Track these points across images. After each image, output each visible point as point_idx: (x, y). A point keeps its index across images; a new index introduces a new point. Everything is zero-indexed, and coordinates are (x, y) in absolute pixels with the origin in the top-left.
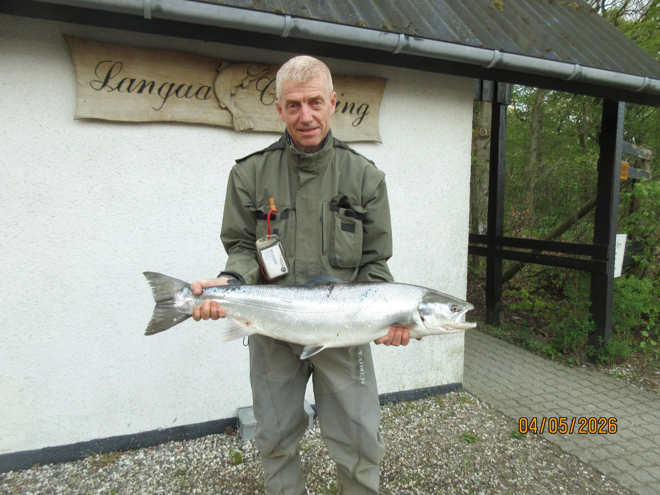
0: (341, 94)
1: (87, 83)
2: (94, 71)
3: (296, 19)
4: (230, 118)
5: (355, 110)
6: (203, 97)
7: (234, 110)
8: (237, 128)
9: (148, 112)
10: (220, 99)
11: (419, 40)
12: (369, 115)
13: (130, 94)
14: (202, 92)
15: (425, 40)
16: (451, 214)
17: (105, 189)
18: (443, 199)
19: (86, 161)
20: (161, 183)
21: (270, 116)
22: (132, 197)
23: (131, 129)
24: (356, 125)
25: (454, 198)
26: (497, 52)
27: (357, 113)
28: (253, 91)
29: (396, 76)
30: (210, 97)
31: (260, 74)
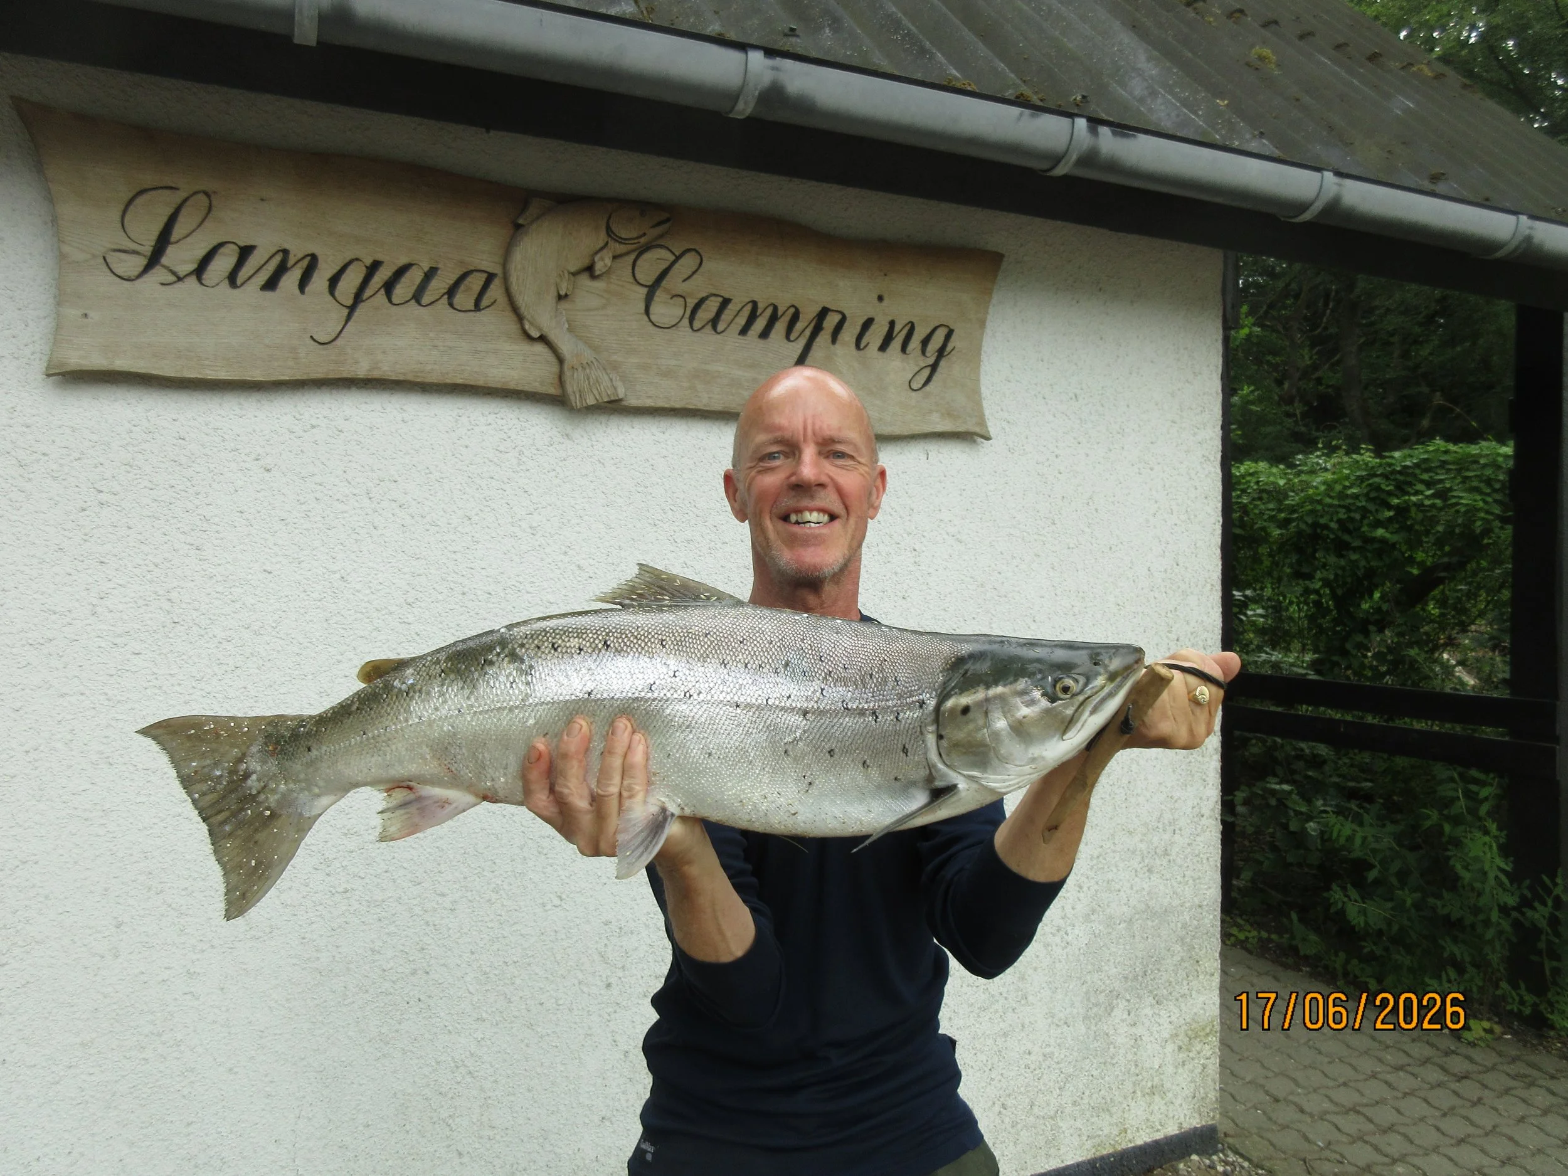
0: (876, 296)
1: (94, 256)
2: (119, 218)
3: (779, 62)
4: (555, 369)
5: (915, 344)
6: (471, 305)
7: (566, 345)
8: (574, 399)
9: (294, 350)
10: (523, 310)
11: (1125, 136)
12: (954, 357)
13: (236, 292)
14: (469, 289)
15: (1142, 137)
16: (1173, 636)
17: (151, 599)
18: (1152, 593)
19: (84, 510)
20: (334, 572)
21: (673, 362)
22: (240, 623)
23: (240, 404)
24: (920, 386)
25: (1180, 590)
26: (1329, 175)
27: (920, 352)
28: (622, 286)
29: (1022, 245)
30: (492, 303)
31: (644, 234)
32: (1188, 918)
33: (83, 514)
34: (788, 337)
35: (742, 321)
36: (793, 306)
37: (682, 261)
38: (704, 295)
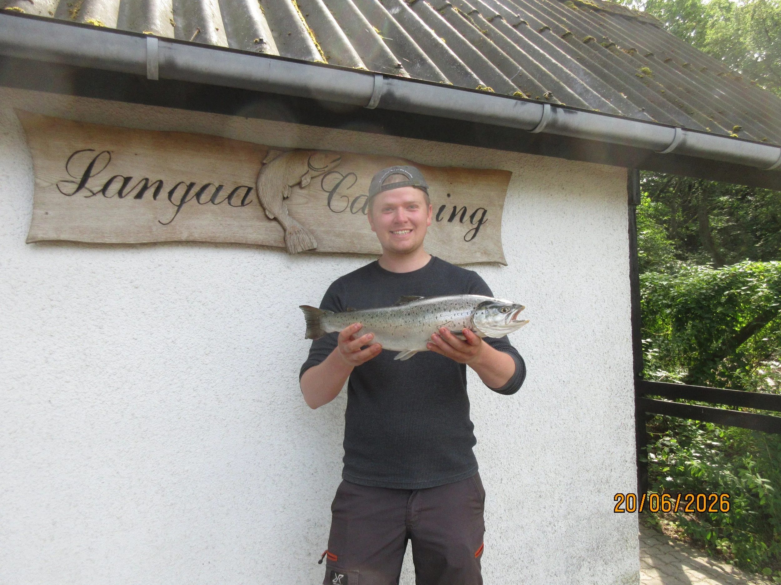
0: (446, 194)
1: (52, 184)
2: (65, 165)
3: (390, 80)
5: (467, 218)
6: (239, 203)
7: (287, 222)
8: (292, 249)
9: (150, 228)
10: (265, 205)
11: (572, 112)
12: (487, 224)
13: (122, 200)
14: (238, 196)
15: (579, 113)
16: (607, 366)
17: (75, 354)
18: (596, 344)
19: (43, 310)
20: (169, 339)
21: (342, 230)
22: (121, 365)
23: (123, 255)
24: (470, 239)
25: (610, 342)
26: (679, 130)
27: (469, 222)
28: (316, 192)
29: (521, 168)
30: (250, 202)
31: (327, 166)
33: (43, 311)
37: (347, 179)
38: (358, 195)
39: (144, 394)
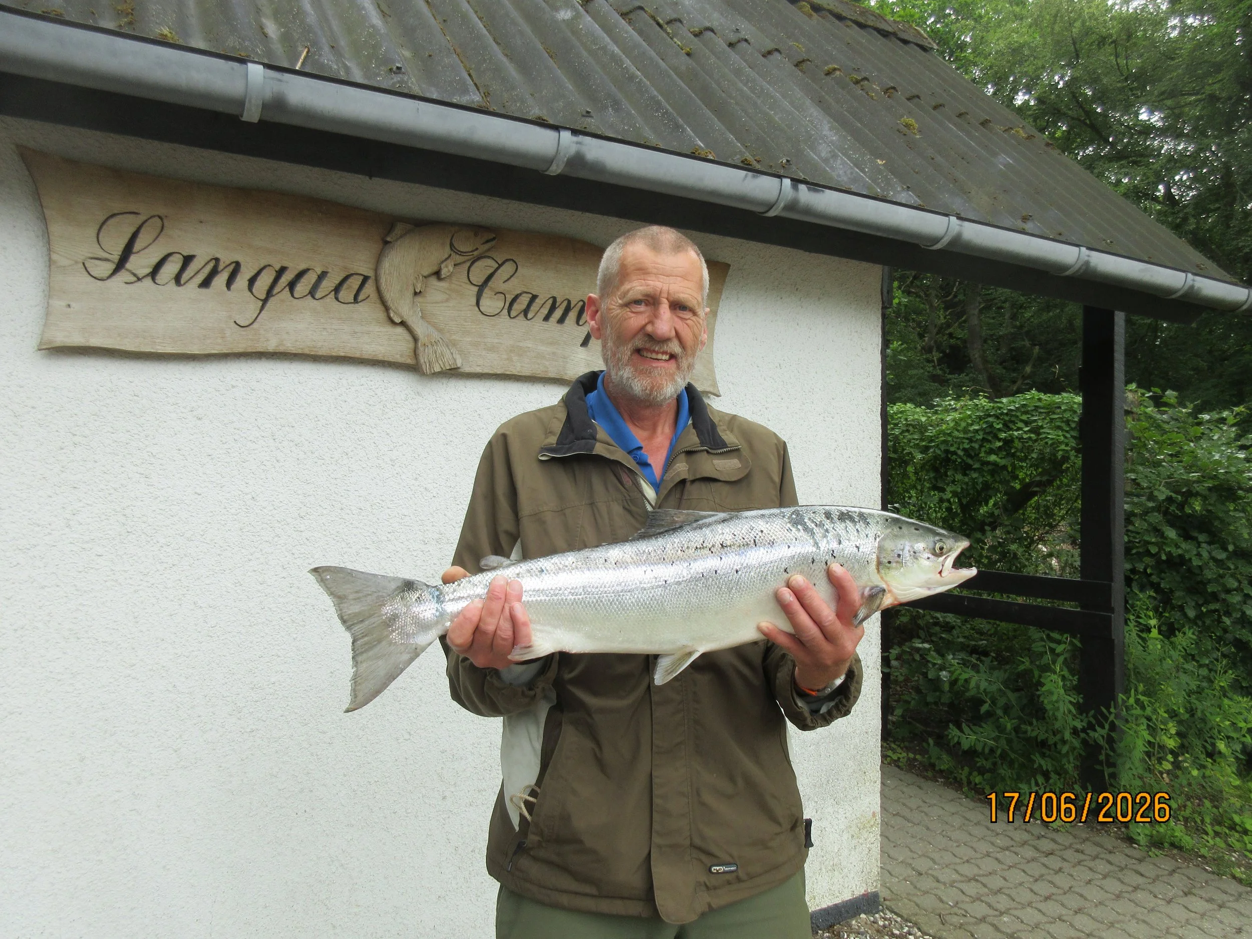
1: (76, 262)
2: (94, 234)
3: (581, 138)
4: (411, 345)
6: (351, 299)
7: (420, 329)
8: (426, 368)
9: (222, 331)
10: (390, 303)
11: (816, 191)
13: (180, 290)
14: (350, 287)
15: (828, 191)
17: (109, 515)
19: (62, 449)
20: (247, 494)
21: (496, 341)
22: (177, 532)
23: (179, 370)
26: (953, 219)
28: (461, 286)
29: (742, 258)
30: (367, 298)
31: (477, 249)
32: (858, 741)
33: (61, 452)
34: (578, 323)
35: (545, 311)
36: (582, 300)
37: (502, 269)
38: (519, 292)
39: (212, 573)
